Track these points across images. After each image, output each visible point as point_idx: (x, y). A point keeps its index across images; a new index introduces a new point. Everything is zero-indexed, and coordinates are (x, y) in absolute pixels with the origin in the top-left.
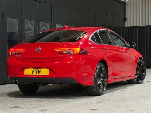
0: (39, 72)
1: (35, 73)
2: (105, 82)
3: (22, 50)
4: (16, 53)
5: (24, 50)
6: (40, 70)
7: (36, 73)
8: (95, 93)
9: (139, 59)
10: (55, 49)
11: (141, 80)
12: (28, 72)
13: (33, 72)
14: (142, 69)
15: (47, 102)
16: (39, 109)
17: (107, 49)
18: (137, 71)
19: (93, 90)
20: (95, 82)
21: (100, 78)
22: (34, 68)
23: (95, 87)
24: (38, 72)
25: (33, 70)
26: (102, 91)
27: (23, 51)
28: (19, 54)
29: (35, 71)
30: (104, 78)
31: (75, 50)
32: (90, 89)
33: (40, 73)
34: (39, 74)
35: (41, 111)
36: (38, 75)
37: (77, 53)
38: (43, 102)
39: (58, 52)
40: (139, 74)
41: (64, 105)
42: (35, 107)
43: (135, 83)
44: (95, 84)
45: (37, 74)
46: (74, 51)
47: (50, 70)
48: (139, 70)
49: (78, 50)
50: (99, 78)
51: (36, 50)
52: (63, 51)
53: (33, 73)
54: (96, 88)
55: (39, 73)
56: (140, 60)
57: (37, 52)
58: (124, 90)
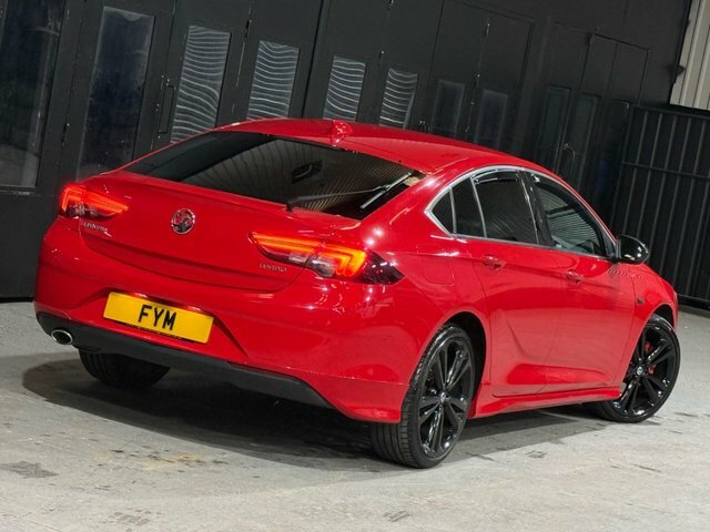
0: (170, 321)
1: (148, 323)
2: (458, 410)
3: (117, 208)
4: (87, 213)
5: (126, 208)
6: (175, 314)
7: (155, 324)
8: (400, 456)
9: (656, 312)
10: (256, 236)
11: (645, 406)
12: (124, 308)
13: (143, 314)
14: (658, 362)
15: (171, 465)
16: (120, 504)
17: (499, 266)
18: (634, 364)
19: (394, 439)
20: (406, 410)
21: (439, 392)
22: (150, 298)
23: (405, 430)
24: (162, 320)
25: (145, 306)
26: (436, 449)
27: (119, 211)
28: (102, 217)
29: (151, 313)
30: (456, 392)
31: (345, 259)
32: (381, 435)
33: (171, 328)
34: (167, 330)
35: (126, 517)
36: (161, 334)
37: (348, 271)
38: (155, 457)
39: (269, 251)
40: (642, 378)
41: (238, 499)
42: (106, 488)
43: (614, 415)
44: (405, 416)
45: (159, 328)
46: (338, 262)
47: (217, 323)
48: (645, 362)
49: (359, 258)
50: (433, 395)
51: (173, 221)
52: (288, 252)
53: (140, 321)
54: (410, 436)
55: (168, 327)
56: (659, 319)
57: (176, 229)
58: (541, 456)
